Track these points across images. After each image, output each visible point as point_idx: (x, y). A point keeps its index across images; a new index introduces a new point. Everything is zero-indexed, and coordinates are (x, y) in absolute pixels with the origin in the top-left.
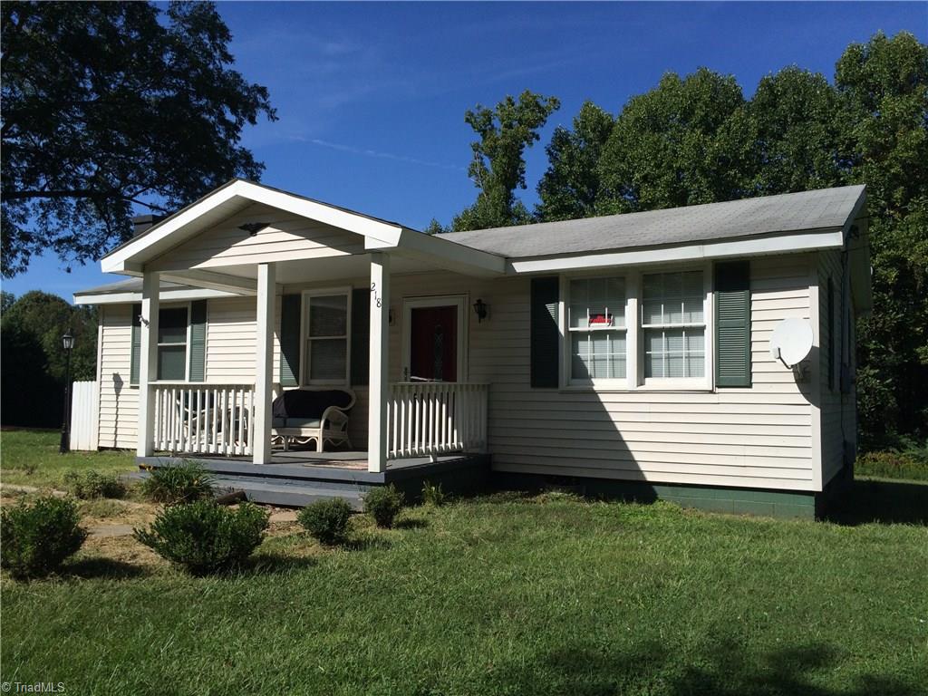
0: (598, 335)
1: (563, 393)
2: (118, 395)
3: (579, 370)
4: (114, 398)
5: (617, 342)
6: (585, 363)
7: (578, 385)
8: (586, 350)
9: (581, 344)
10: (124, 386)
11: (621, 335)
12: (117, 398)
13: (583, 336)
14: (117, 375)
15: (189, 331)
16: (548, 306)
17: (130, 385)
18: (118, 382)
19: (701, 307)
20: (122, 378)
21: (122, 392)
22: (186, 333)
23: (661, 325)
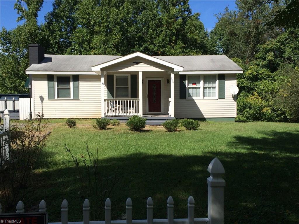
0: (194, 88)
1: (187, 100)
2: (42, 102)
3: (190, 96)
4: (41, 103)
5: (198, 90)
6: (191, 94)
7: (189, 98)
8: (191, 91)
9: (190, 90)
10: (45, 100)
11: (199, 88)
12: (42, 103)
13: (190, 88)
14: (42, 96)
15: (71, 83)
16: (184, 81)
17: (48, 99)
18: (42, 98)
19: (215, 83)
20: (44, 97)
21: (44, 101)
22: (70, 84)
23: (207, 86)
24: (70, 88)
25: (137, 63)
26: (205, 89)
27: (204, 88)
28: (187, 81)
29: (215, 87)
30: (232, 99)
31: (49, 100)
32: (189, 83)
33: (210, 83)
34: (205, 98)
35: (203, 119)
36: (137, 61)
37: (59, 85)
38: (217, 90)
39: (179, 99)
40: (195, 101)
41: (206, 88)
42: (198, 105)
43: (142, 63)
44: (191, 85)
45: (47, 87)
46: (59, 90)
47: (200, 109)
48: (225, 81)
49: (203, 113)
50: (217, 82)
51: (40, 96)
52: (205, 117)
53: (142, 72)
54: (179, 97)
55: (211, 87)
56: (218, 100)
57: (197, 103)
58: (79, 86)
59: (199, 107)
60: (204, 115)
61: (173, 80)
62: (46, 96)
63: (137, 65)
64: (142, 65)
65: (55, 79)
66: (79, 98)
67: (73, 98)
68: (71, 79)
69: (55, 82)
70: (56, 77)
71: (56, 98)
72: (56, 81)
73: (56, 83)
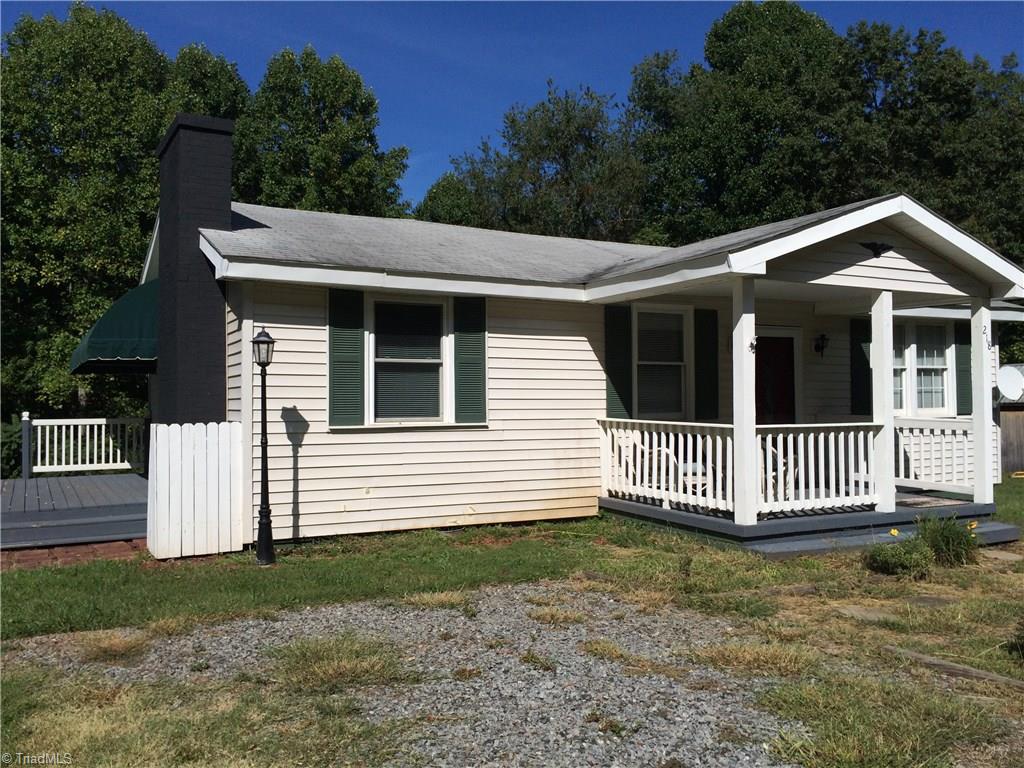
2: (296, 446)
4: (289, 451)
10: (310, 430)
12: (295, 451)
17: (326, 427)
18: (296, 424)
19: (942, 354)
21: (307, 439)
24: (436, 368)
25: (878, 252)
27: (920, 373)
29: (941, 372)
33: (929, 353)
34: (920, 413)
38: (951, 379)
41: (925, 372)
43: (891, 253)
45: (326, 360)
46: (387, 378)
50: (951, 352)
51: (284, 410)
53: (891, 294)
55: (933, 370)
56: (955, 418)
58: (483, 358)
62: (317, 411)
64: (891, 259)
65: (369, 314)
66: (484, 419)
67: (457, 419)
68: (448, 320)
69: (366, 333)
70: (373, 305)
71: (369, 420)
72: (374, 326)
73: (372, 336)
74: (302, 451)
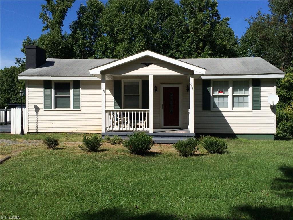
0: (220, 96)
1: (212, 111)
3: (215, 106)
4: (36, 114)
5: (226, 98)
6: (216, 104)
7: (215, 109)
8: (216, 100)
9: (215, 98)
10: (40, 110)
11: (227, 96)
13: (216, 96)
14: (37, 106)
15: (72, 91)
16: (207, 88)
17: (43, 109)
18: (37, 109)
19: (248, 90)
20: (39, 107)
21: (39, 112)
22: (70, 91)
23: (237, 94)
24: (69, 97)
25: (147, 65)
26: (235, 98)
27: (234, 96)
28: (211, 88)
29: (247, 96)
30: (270, 110)
31: (45, 110)
32: (214, 90)
33: (241, 90)
34: (235, 109)
35: (233, 136)
36: (146, 62)
37: (57, 93)
38: (250, 98)
39: (201, 110)
40: (223, 113)
41: (236, 96)
42: (226, 118)
43: (153, 65)
44: (217, 93)
45: (43, 95)
46: (58, 99)
47: (229, 123)
48: (261, 88)
49: (232, 128)
50: (251, 89)
51: (35, 106)
52: (235, 133)
53: (152, 76)
54: (201, 108)
55: (243, 95)
56: (251, 111)
57: (224, 115)
58: (80, 94)
59: (227, 120)
60: (234, 130)
61: (193, 86)
62: (41, 107)
63: (146, 68)
64: (152, 67)
65: (53, 86)
66: (80, 108)
67: (73, 108)
68: (71, 86)
69: (52, 90)
70: (54, 83)
71: (53, 108)
72: (54, 88)
73: (54, 90)
74: (38, 114)
